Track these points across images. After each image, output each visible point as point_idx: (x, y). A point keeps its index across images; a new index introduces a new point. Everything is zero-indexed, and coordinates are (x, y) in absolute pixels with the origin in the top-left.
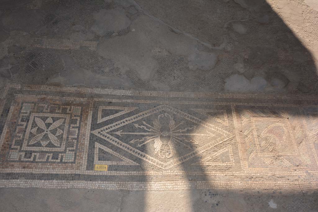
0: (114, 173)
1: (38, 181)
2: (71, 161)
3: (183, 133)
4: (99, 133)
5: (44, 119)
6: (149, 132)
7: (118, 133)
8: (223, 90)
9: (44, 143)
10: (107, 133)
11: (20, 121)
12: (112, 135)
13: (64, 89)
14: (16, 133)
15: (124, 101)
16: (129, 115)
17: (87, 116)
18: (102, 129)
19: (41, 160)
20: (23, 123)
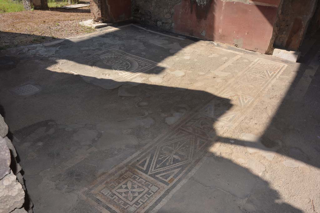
0: (178, 178)
1: (157, 206)
2: (157, 189)
3: (179, 147)
4: (151, 172)
5: (121, 187)
6: (168, 157)
7: (158, 166)
8: (169, 126)
9: (136, 194)
10: (154, 170)
11: (111, 198)
12: (157, 169)
13: (110, 172)
14: (118, 203)
15: (142, 156)
16: (152, 158)
17: (136, 172)
18: (150, 170)
19: (146, 200)
20: (114, 197)
